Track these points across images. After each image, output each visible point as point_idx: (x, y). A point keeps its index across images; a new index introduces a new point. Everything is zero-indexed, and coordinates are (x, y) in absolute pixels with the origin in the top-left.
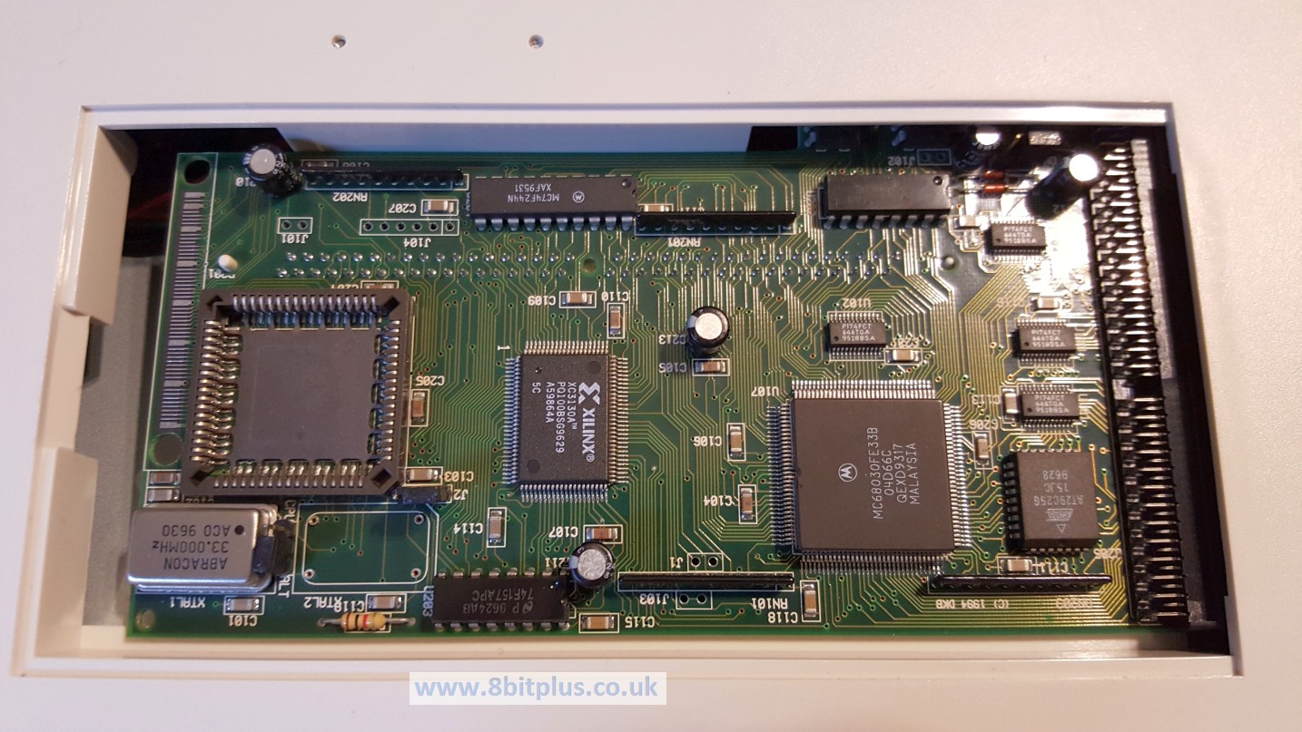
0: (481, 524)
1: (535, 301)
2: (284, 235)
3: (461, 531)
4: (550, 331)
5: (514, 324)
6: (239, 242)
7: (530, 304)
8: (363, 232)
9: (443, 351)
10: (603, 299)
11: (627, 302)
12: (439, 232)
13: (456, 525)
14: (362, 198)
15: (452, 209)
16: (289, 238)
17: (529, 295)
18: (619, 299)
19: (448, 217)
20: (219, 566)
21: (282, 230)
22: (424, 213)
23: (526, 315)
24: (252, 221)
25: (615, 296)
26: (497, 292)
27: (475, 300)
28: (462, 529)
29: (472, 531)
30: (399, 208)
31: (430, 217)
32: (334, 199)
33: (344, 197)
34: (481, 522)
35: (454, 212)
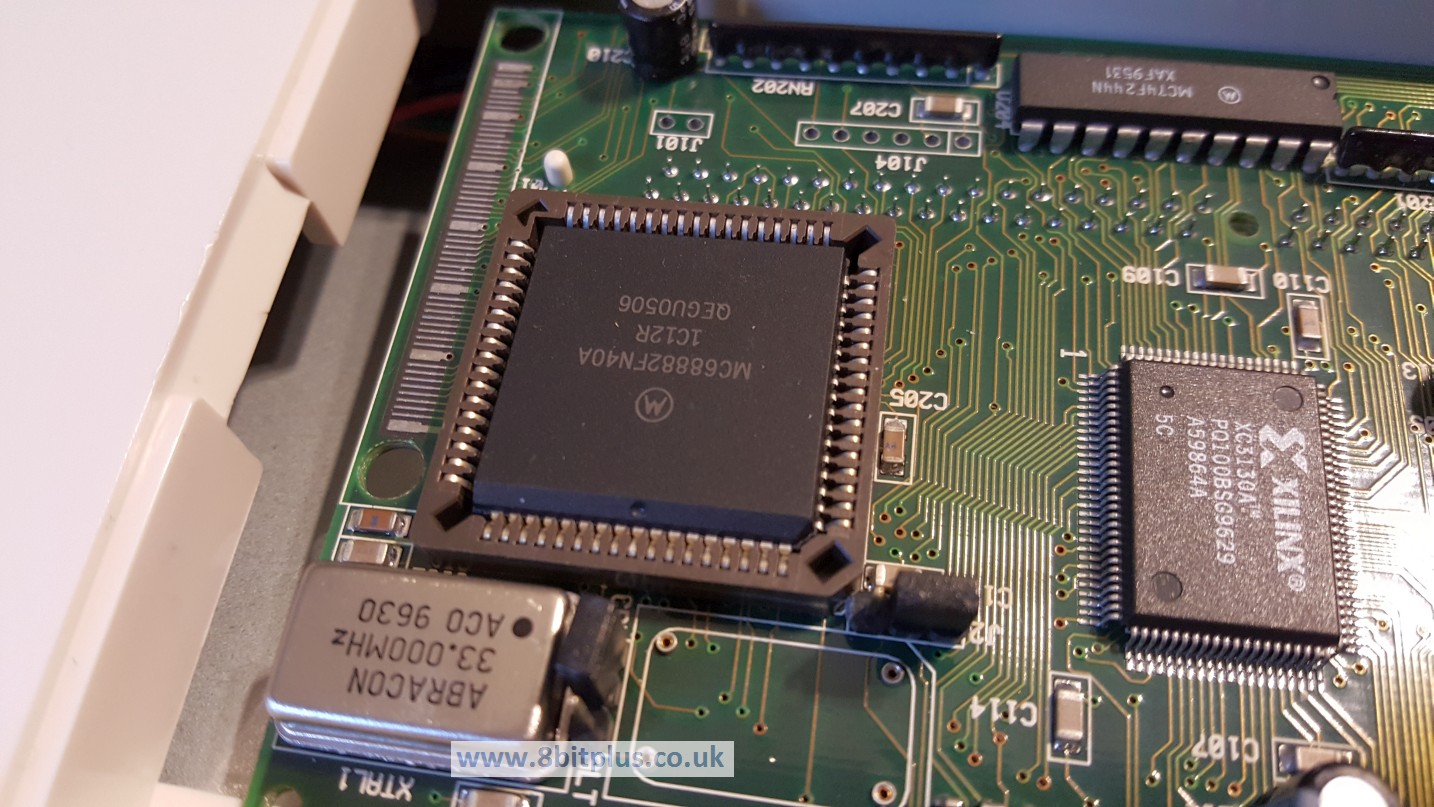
0: (1032, 706)
1: (1135, 274)
2: (661, 136)
3: (987, 714)
4: (1172, 332)
5: (1093, 314)
6: (582, 142)
7: (1125, 278)
8: (802, 140)
9: (948, 349)
10: (1277, 283)
11: (1327, 295)
12: (943, 147)
13: (975, 699)
14: (805, 89)
15: (967, 115)
16: (671, 141)
17: (1123, 265)
18: (1310, 289)
19: (961, 127)
20: (466, 700)
21: (657, 128)
22: (915, 117)
23: (1118, 300)
24: (607, 114)
25: (1301, 281)
26: (1058, 252)
27: (1012, 268)
28: (989, 709)
29: (1012, 719)
30: (871, 108)
31: (926, 125)
32: (755, 89)
33: (771, 87)
34: (1034, 700)
35: (973, 118)
